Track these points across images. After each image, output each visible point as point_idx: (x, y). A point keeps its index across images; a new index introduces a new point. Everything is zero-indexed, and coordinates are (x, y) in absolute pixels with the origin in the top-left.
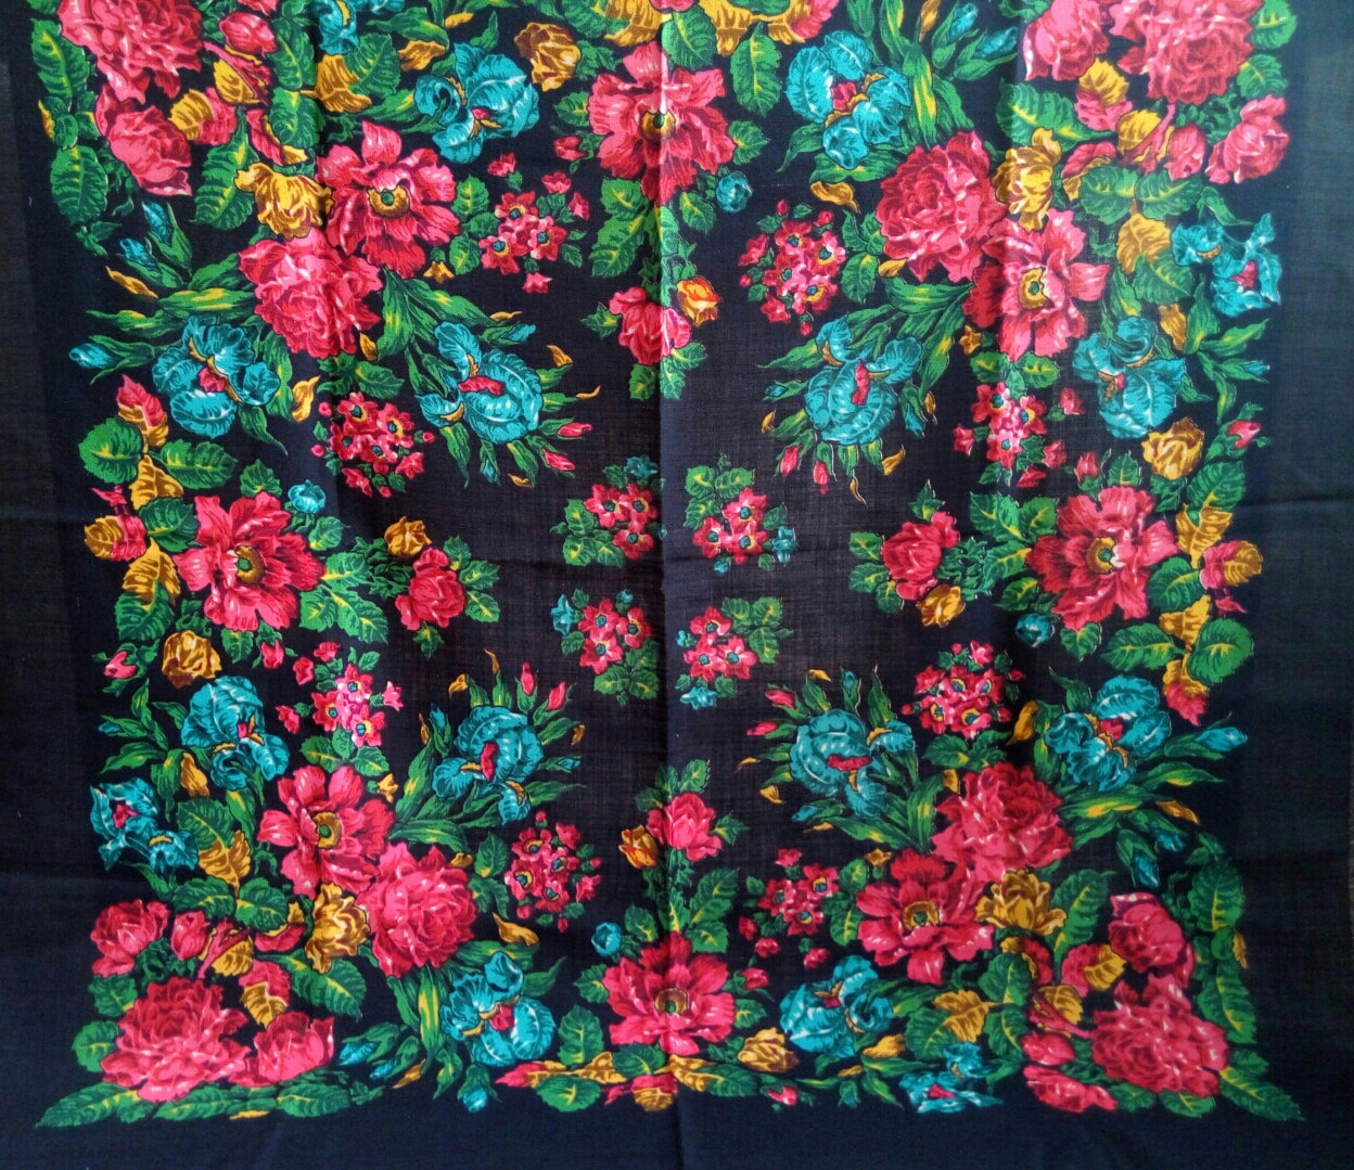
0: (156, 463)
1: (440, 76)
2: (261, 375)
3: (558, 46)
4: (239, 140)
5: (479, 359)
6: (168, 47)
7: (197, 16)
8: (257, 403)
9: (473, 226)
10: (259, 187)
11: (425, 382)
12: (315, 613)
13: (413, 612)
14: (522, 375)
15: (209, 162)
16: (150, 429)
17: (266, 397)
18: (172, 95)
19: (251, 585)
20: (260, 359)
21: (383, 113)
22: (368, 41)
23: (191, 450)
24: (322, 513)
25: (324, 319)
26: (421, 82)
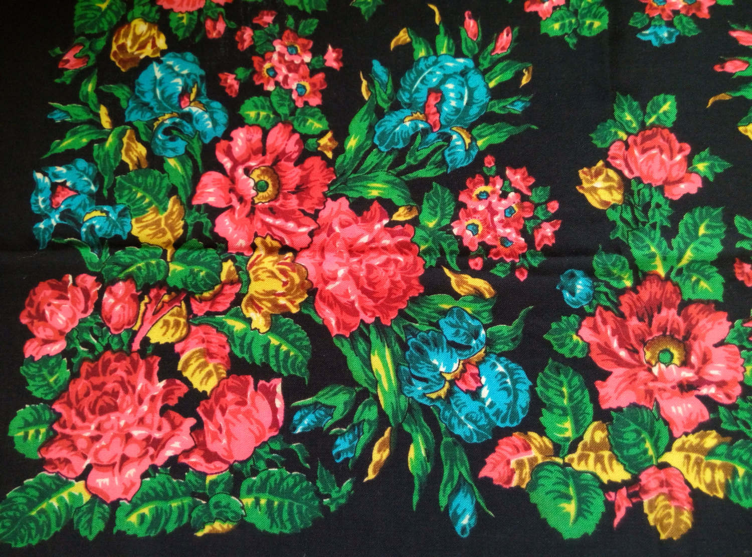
0: (573, 449)
1: (153, 135)
2: (452, 326)
3: (130, 36)
4: (222, 325)
5: (407, 112)
6: (139, 387)
7: (108, 355)
8: (483, 332)
9: (284, 111)
10: (265, 309)
11: (434, 163)
12: (703, 284)
13: (680, 181)
14: (420, 73)
15: (246, 356)
16: (534, 453)
17: (475, 323)
18: (185, 389)
19: (687, 352)
20: (437, 325)
21: (184, 187)
22: (121, 197)
23: (550, 409)
24: (590, 273)
25: (384, 258)
26: (158, 151)
